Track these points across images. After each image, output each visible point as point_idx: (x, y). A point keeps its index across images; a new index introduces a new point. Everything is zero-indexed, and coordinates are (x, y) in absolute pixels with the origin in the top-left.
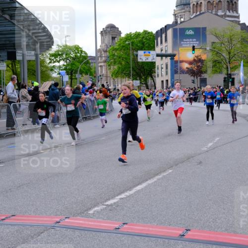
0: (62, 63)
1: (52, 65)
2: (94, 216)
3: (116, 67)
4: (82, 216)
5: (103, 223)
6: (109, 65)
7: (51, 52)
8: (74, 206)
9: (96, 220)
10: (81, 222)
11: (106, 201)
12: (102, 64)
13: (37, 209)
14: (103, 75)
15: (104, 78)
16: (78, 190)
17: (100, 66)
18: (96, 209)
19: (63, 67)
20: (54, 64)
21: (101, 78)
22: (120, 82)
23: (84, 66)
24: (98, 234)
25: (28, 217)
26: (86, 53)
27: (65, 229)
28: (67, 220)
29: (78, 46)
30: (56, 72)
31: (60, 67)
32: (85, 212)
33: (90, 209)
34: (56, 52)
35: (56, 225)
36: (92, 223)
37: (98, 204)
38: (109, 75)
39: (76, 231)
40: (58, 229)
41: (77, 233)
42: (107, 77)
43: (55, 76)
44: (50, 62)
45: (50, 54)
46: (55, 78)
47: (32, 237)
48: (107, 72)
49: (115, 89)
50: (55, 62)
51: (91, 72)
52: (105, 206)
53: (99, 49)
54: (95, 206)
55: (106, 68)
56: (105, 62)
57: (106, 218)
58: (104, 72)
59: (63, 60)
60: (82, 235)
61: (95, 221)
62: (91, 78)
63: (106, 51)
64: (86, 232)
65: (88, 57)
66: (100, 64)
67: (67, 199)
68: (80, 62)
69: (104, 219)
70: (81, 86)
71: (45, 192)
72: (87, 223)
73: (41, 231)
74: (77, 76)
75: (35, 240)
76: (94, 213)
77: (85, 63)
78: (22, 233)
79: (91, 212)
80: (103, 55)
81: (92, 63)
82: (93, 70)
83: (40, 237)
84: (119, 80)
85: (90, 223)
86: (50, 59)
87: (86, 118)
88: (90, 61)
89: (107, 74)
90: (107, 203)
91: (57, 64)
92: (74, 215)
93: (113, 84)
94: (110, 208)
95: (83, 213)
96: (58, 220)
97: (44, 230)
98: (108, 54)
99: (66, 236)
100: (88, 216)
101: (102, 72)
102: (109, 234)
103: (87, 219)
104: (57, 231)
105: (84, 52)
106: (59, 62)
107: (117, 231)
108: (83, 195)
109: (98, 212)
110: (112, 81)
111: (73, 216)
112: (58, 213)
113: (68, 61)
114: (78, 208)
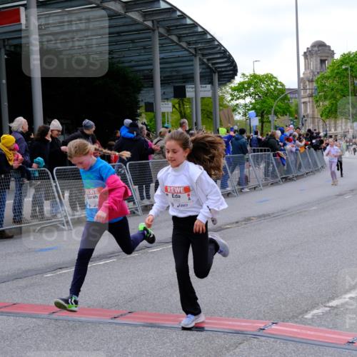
0: (248, 100)
1: (234, 103)
2: (313, 322)
3: (327, 103)
4: (296, 322)
5: (328, 333)
6: (317, 101)
7: (232, 85)
8: (282, 306)
9: (317, 328)
10: (295, 330)
11: (328, 301)
12: (307, 100)
13: (230, 309)
14: (307, 116)
15: (309, 120)
16: (285, 283)
17: (304, 103)
18: (315, 311)
19: (251, 106)
20: (237, 102)
21: (306, 120)
22: (333, 125)
23: (280, 103)
24: (322, 349)
25: (218, 319)
26: (283, 85)
27: (272, 339)
28: (274, 327)
29: (271, 75)
30: (239, 113)
31: (246, 105)
32: (300, 317)
33: (307, 311)
34: (239, 84)
35: (259, 334)
36: (312, 333)
37: (318, 304)
38: (317, 114)
39: (289, 342)
40: (263, 339)
41: (291, 346)
42: (313, 118)
43: (238, 119)
44: (232, 100)
45: (231, 88)
46: (238, 121)
47: (227, 349)
48: (313, 111)
49: (326, 135)
50: (238, 98)
51: (290, 112)
52: (329, 309)
53: (302, 78)
54: (313, 308)
55: (313, 106)
56: (311, 96)
57: (331, 326)
58: (309, 111)
59: (250, 96)
60: (299, 350)
61: (316, 331)
62: (291, 120)
63: (312, 81)
64: (305, 345)
65: (285, 89)
66: (303, 100)
67: (272, 296)
68: (275, 98)
69: (329, 328)
70: (279, 133)
71: (238, 286)
72: (304, 331)
73: (240, 341)
74: (271, 117)
75: (231, 352)
76: (312, 319)
77: (281, 99)
78: (212, 342)
79: (308, 316)
80: (308, 87)
81: (292, 98)
82: (293, 109)
83: (238, 350)
84: (333, 122)
85: (309, 332)
86: (231, 95)
87: (286, 178)
88: (289, 96)
89: (313, 114)
90: (331, 304)
91: (241, 102)
92: (284, 319)
93: (323, 128)
94: (335, 311)
95: (297, 317)
96: (262, 326)
97: (244, 340)
98: (315, 84)
99: (276, 350)
100: (304, 322)
101: (306, 111)
102: (339, 350)
103: (303, 326)
104: (261, 341)
105: (280, 83)
106: (244, 98)
107: (351, 346)
108: (293, 290)
109: (318, 316)
110: (321, 123)
111: (283, 321)
112: (261, 316)
113: (257, 97)
114: (288, 310)
